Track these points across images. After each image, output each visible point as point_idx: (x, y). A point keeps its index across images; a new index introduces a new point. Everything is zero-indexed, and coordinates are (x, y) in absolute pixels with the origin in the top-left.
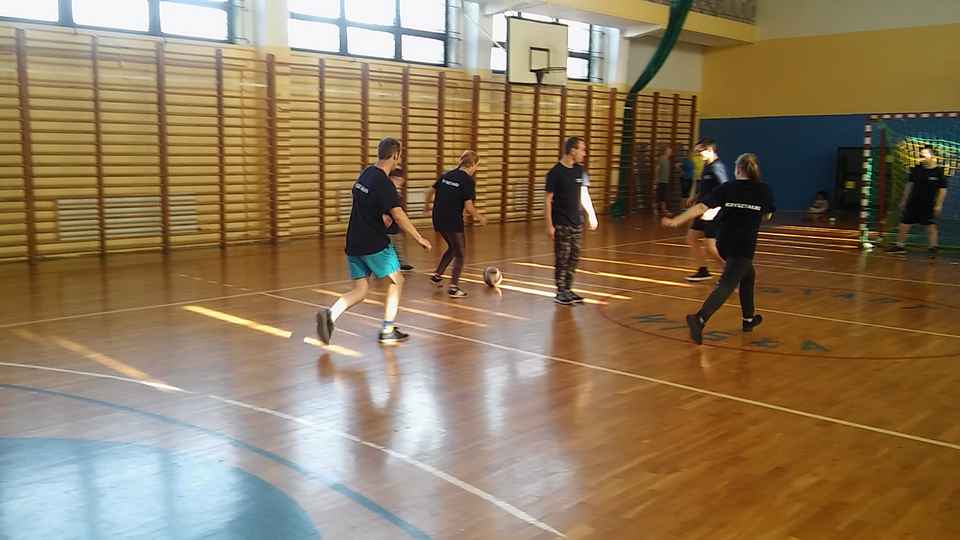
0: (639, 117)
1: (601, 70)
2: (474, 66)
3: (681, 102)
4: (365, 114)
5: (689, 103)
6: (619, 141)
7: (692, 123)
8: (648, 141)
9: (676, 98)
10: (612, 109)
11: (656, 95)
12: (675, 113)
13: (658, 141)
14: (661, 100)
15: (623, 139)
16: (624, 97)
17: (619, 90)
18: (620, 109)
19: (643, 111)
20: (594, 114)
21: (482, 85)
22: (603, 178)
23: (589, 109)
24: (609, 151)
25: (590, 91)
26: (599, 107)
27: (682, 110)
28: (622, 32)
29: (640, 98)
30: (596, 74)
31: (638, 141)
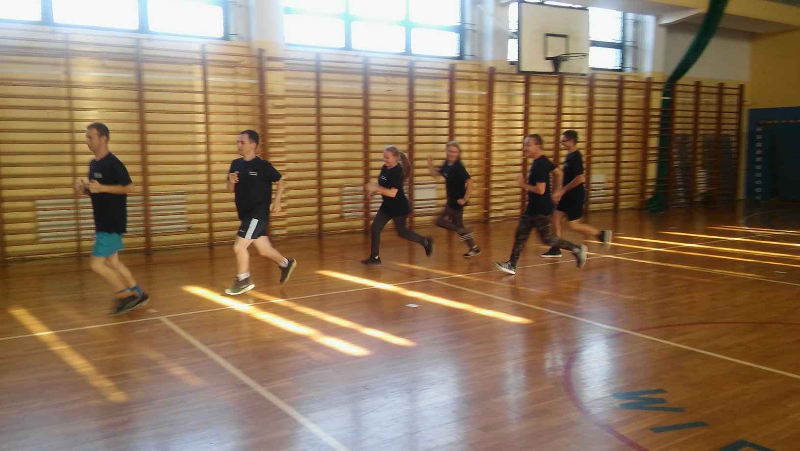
0: (678, 107)
1: (636, 60)
2: (489, 57)
3: (727, 91)
4: (366, 108)
5: (736, 92)
6: (656, 132)
7: (740, 112)
8: (689, 132)
9: (721, 86)
10: (647, 100)
11: (698, 85)
12: (720, 103)
13: (702, 132)
14: (703, 90)
15: (661, 130)
16: (660, 87)
17: (656, 80)
18: (657, 99)
19: (684, 101)
20: (626, 105)
21: (498, 77)
22: (638, 171)
23: (620, 101)
24: (645, 143)
25: (621, 81)
26: (632, 98)
27: (727, 100)
28: (658, 19)
29: (679, 88)
30: (629, 63)
31: (678, 132)
